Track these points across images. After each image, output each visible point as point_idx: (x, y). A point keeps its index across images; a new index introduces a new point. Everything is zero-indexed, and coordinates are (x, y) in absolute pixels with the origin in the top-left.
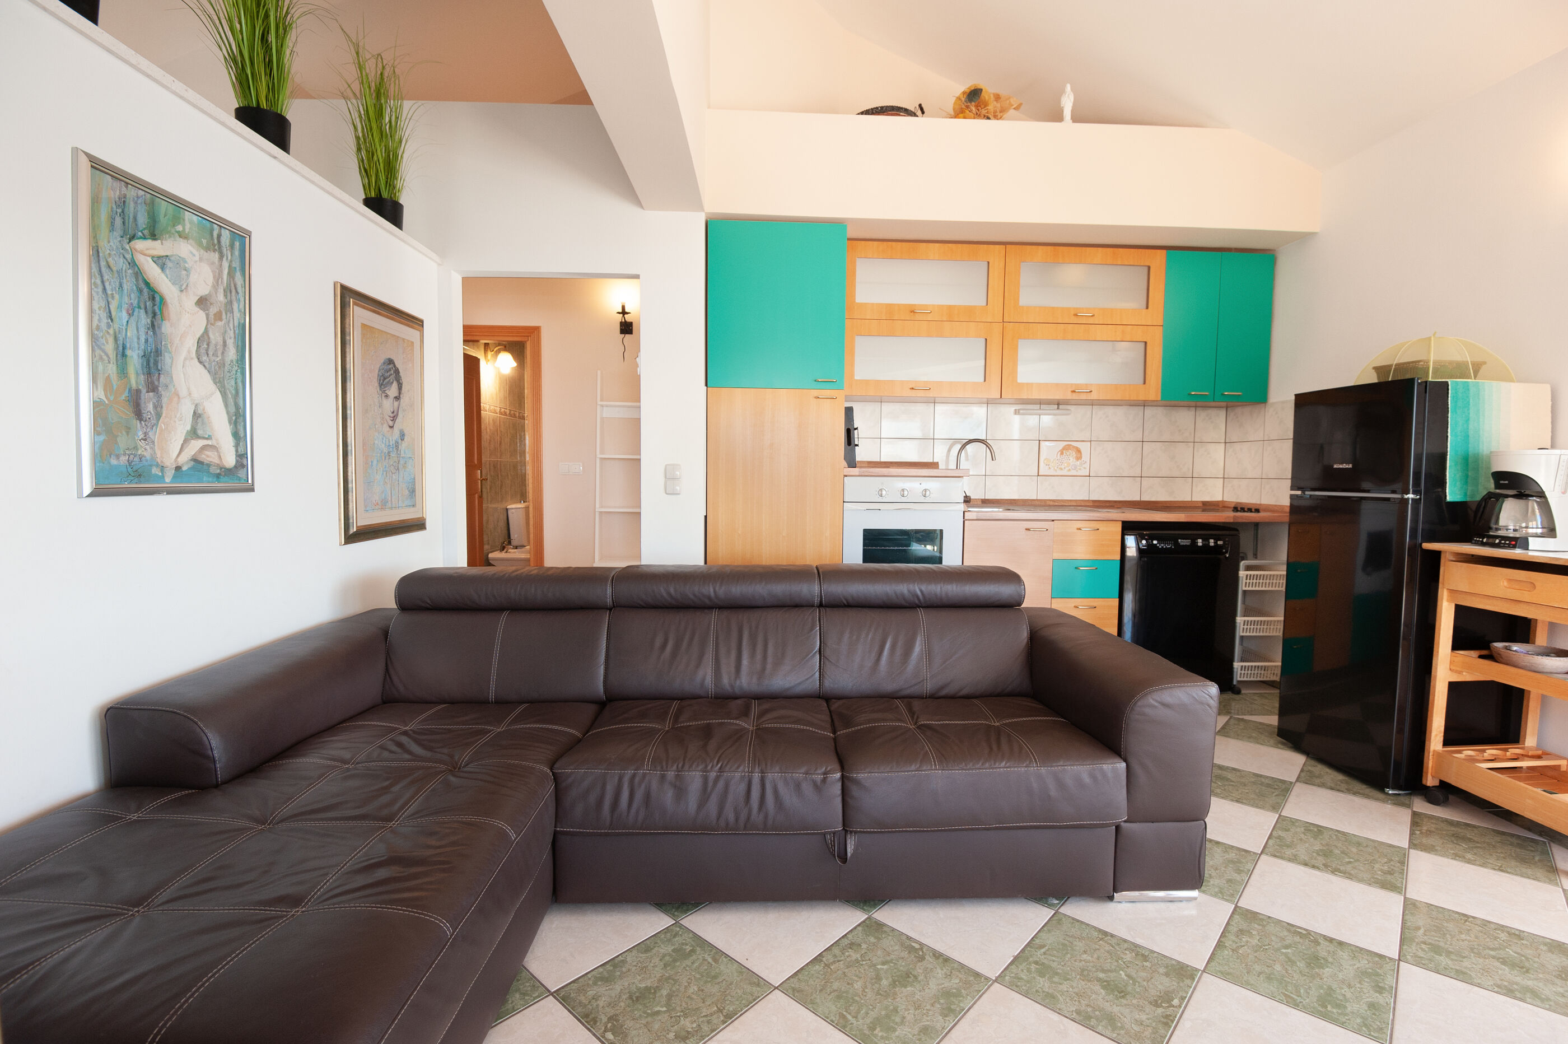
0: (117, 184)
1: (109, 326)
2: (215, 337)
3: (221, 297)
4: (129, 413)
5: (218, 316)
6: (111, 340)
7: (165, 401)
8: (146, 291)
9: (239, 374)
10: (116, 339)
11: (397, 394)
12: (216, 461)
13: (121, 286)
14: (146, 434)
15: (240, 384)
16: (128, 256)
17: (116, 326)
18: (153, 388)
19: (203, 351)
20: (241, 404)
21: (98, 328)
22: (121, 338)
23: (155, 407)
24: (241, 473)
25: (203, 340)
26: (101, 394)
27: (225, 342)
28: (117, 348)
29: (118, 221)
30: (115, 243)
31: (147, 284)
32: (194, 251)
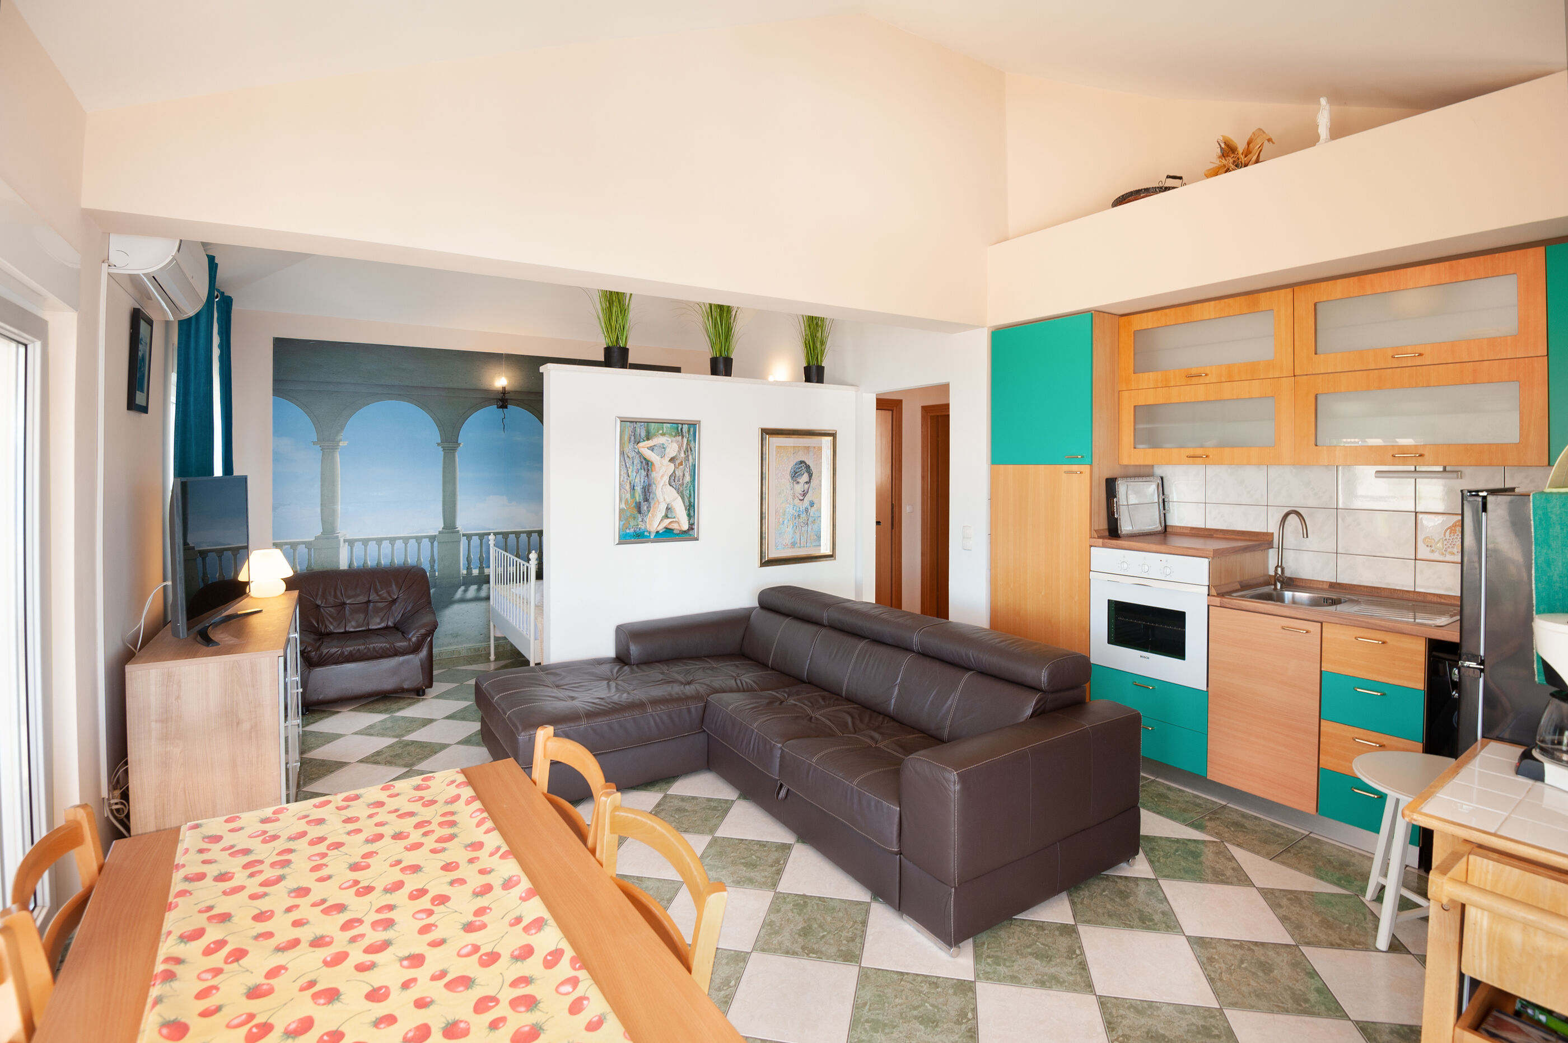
0: (632, 424)
1: (627, 479)
2: (679, 473)
3: (682, 455)
4: (635, 512)
5: (681, 464)
6: (628, 484)
7: (652, 505)
8: (644, 462)
9: (692, 487)
10: (630, 483)
11: (808, 480)
12: (678, 528)
13: (633, 463)
14: (643, 519)
15: (692, 492)
16: (636, 451)
17: (631, 479)
18: (646, 500)
19: (672, 480)
20: (692, 501)
21: (623, 481)
22: (632, 483)
23: (647, 508)
24: (691, 532)
25: (673, 478)
26: (623, 506)
27: (684, 475)
28: (631, 487)
29: (633, 438)
30: (631, 446)
31: (645, 459)
32: (668, 439)
